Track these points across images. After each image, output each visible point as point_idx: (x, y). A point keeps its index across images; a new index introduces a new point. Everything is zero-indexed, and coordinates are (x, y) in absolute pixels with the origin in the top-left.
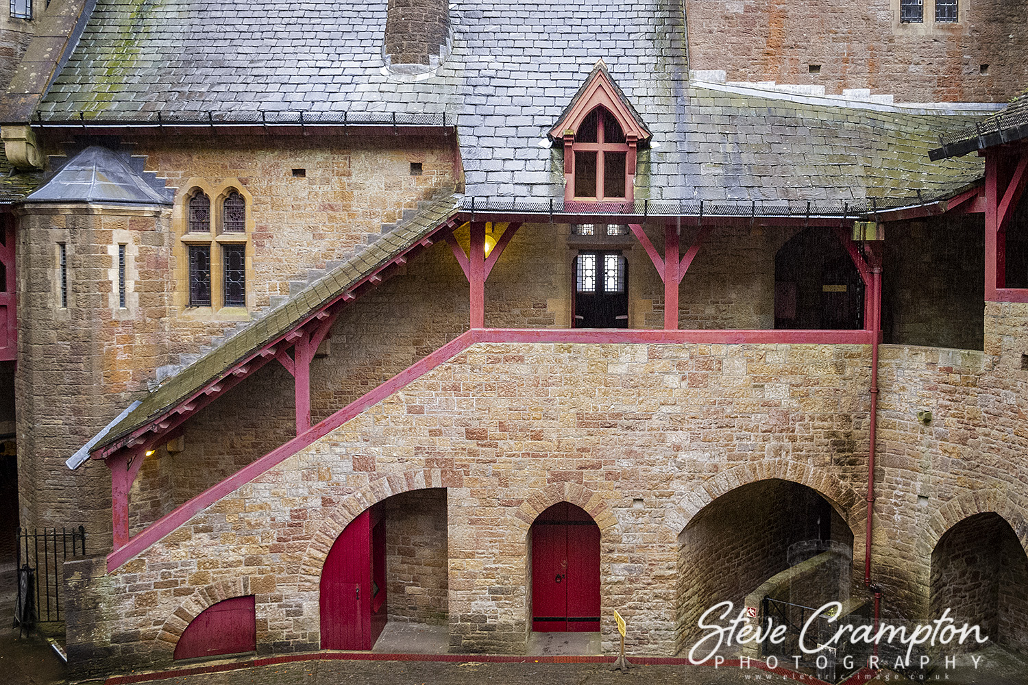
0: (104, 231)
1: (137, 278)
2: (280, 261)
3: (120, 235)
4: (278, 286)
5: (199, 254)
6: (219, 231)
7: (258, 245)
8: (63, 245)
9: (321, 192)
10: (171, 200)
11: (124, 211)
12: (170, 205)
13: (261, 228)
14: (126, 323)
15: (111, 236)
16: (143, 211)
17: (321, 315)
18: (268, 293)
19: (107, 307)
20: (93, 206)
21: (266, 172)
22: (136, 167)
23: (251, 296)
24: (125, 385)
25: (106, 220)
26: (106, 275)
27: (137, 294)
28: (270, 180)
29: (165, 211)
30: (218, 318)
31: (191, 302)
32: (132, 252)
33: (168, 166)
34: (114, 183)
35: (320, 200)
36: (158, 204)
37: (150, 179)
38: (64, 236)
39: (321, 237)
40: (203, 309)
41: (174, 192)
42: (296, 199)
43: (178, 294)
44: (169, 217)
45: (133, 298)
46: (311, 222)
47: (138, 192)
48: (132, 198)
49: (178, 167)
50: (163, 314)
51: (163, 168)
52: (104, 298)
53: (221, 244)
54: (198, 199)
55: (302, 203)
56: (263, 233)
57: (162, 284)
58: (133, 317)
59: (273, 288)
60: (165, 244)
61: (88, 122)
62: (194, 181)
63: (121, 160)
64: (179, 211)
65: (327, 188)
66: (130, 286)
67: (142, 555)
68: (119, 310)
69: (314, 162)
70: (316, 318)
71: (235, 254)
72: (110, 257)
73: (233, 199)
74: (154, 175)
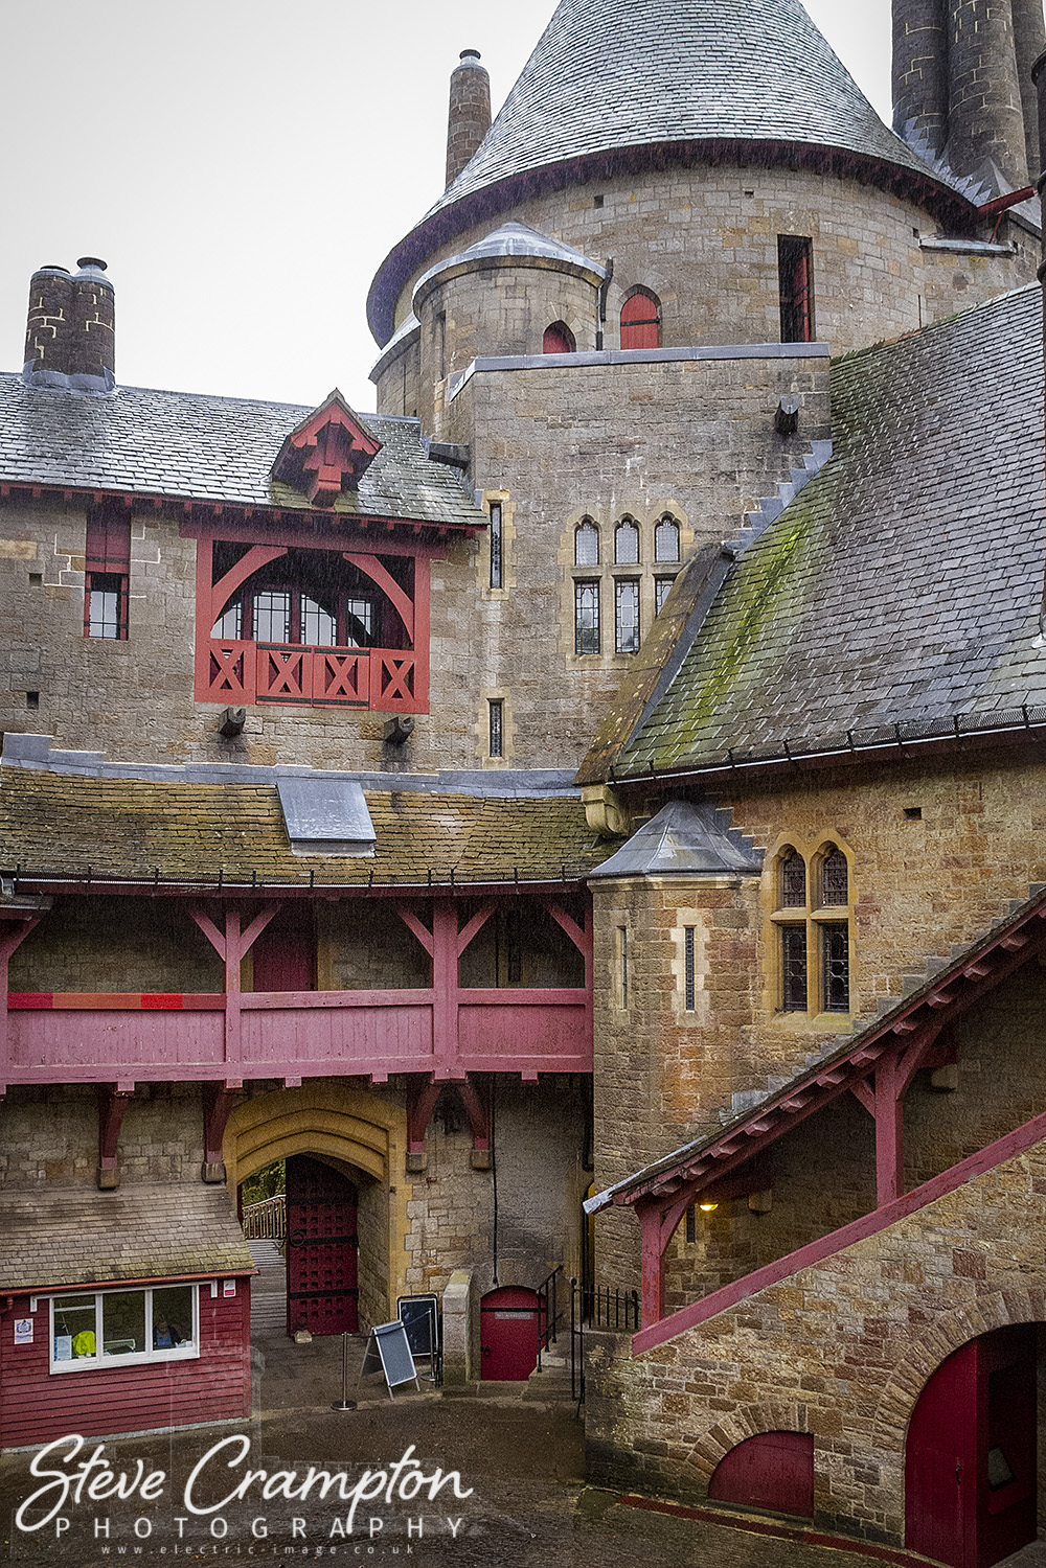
0: (665, 911)
1: (708, 971)
2: (891, 946)
3: (686, 915)
4: (887, 982)
5: (792, 934)
6: (817, 905)
7: (862, 924)
8: (623, 929)
9: (942, 840)
10: (758, 865)
11: (690, 883)
12: (757, 872)
13: (866, 897)
14: (693, 1031)
15: (674, 917)
16: (715, 883)
17: (899, 1027)
18: (874, 992)
19: (669, 1008)
20: (652, 879)
21: (870, 817)
22: (720, 825)
23: (854, 997)
24: (691, 1113)
25: (667, 896)
26: (669, 969)
27: (707, 993)
28: (875, 829)
29: (747, 881)
30: (813, 1028)
31: (785, 1005)
32: (702, 937)
33: (755, 820)
34: (686, 848)
35: (941, 853)
36: (734, 871)
37: (737, 840)
38: (625, 918)
39: (944, 908)
40: (798, 1015)
41: (762, 854)
42: (909, 853)
43: (766, 993)
44: (756, 888)
45: (703, 998)
46: (930, 886)
47: (710, 856)
48: (703, 865)
49: (766, 819)
50: (747, 1020)
51: (750, 822)
52: (666, 997)
53: (819, 923)
54: (790, 859)
55: (916, 859)
56: (868, 906)
57: (744, 980)
58: (702, 1023)
59: (881, 985)
60: (751, 924)
61: (660, 772)
62: (785, 838)
63: (702, 817)
64: (768, 880)
65: (951, 833)
66: (700, 981)
67: (673, 1343)
68: (684, 1013)
69: (931, 797)
70: (891, 1030)
71: (835, 934)
72: (674, 944)
73: (832, 856)
74: (740, 833)
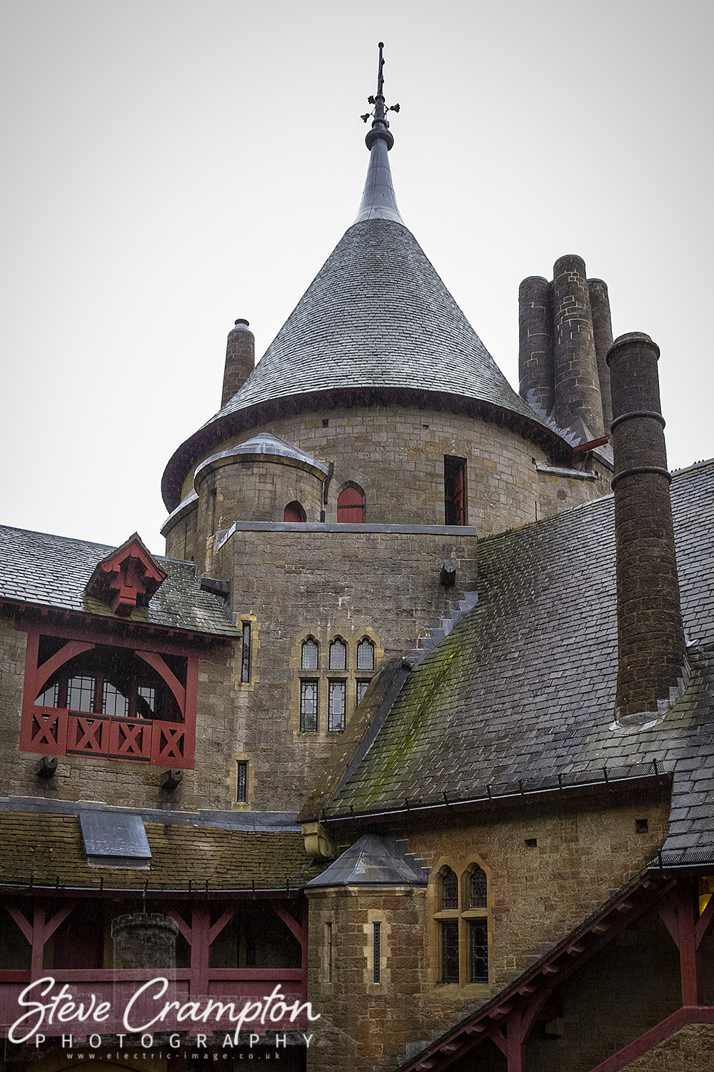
0: (360, 911)
1: (389, 955)
2: (516, 935)
3: (374, 914)
4: (514, 961)
5: (448, 927)
6: (465, 908)
7: (496, 920)
8: (330, 924)
9: (551, 860)
10: (425, 880)
11: (378, 892)
12: (425, 884)
13: (499, 901)
14: (379, 997)
15: (366, 916)
16: (395, 892)
17: (523, 990)
18: (505, 968)
19: (362, 982)
20: (351, 889)
21: (502, 846)
22: (399, 852)
23: (492, 973)
24: (377, 1058)
25: (362, 900)
26: (362, 953)
27: (389, 970)
28: (506, 853)
29: (417, 891)
30: (463, 995)
31: (443, 978)
32: (386, 930)
33: (423, 847)
34: (374, 867)
35: (550, 870)
36: (408, 884)
37: (411, 862)
38: (330, 916)
39: (552, 908)
40: (452, 986)
41: (428, 872)
42: (529, 870)
43: (430, 972)
44: (424, 896)
45: (386, 975)
46: (543, 893)
47: (392, 873)
48: (387, 879)
49: (431, 847)
50: (417, 990)
51: (420, 850)
52: (360, 974)
53: (467, 920)
54: (447, 876)
55: (534, 874)
56: (501, 908)
57: (415, 961)
58: (385, 992)
59: (510, 963)
60: (420, 922)
61: (358, 814)
62: (443, 860)
63: (387, 846)
64: (432, 890)
65: (556, 856)
66: (384, 962)
68: (373, 985)
69: (543, 831)
70: (518, 993)
71: (479, 927)
72: (366, 935)
73: (476, 873)
74: (413, 857)
